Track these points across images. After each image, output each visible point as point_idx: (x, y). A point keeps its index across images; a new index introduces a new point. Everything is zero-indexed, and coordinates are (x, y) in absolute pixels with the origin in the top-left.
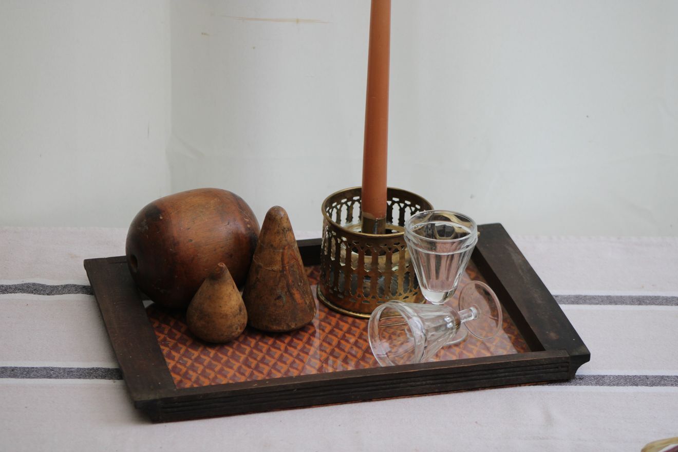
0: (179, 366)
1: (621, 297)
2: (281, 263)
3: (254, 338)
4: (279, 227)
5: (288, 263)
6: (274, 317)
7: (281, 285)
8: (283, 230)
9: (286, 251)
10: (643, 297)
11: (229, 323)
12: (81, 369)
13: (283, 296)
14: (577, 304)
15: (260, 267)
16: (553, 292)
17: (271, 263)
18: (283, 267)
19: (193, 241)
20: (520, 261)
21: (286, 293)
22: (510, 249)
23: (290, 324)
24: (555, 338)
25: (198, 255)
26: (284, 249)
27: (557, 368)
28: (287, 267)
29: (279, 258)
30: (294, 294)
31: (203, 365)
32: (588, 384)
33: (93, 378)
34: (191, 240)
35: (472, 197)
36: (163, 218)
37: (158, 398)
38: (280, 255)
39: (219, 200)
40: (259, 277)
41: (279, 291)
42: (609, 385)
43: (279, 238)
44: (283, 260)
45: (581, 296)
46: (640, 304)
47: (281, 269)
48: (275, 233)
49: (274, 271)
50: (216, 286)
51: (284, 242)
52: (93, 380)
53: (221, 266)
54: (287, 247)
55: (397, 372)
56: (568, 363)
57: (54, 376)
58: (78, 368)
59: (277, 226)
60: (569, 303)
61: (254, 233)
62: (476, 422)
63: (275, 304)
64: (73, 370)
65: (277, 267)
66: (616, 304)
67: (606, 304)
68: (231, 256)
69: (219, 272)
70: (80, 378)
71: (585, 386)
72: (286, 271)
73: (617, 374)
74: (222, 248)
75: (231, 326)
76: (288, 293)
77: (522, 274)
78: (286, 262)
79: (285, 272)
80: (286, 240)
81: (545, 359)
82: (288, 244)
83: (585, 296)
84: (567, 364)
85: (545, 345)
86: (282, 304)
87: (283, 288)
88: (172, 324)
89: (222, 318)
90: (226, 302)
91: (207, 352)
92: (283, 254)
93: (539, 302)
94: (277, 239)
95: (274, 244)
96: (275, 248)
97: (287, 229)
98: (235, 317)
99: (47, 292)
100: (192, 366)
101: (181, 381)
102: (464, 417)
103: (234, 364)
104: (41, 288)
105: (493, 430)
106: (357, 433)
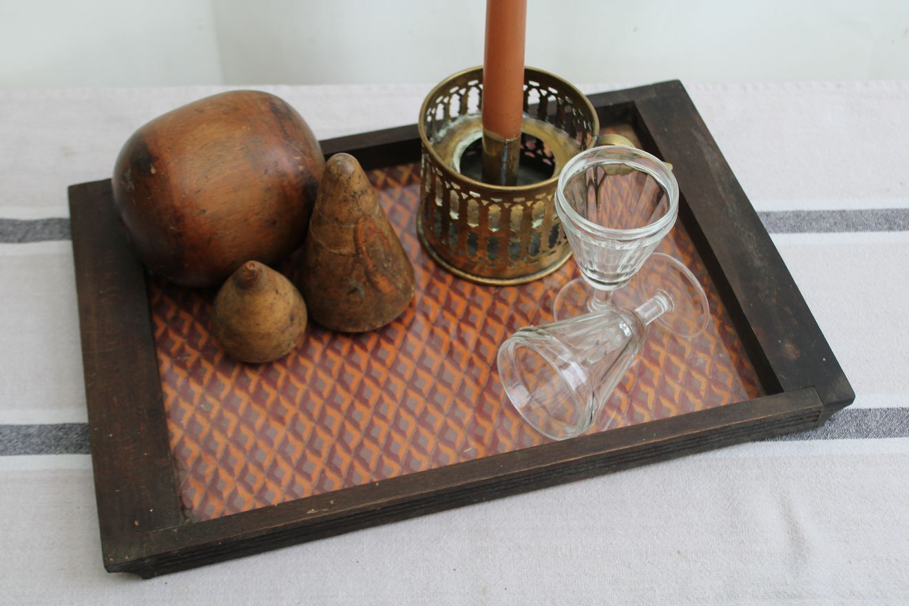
0: (199, 418)
1: (861, 212)
2: (353, 243)
4: (345, 192)
5: (366, 241)
6: (348, 317)
7: (355, 273)
8: (353, 196)
9: (360, 226)
10: (892, 211)
11: (274, 343)
12: (45, 426)
13: (359, 288)
14: (801, 231)
15: (320, 245)
17: (337, 243)
18: (358, 248)
19: (208, 213)
20: (717, 164)
21: (364, 283)
22: (700, 137)
23: (374, 323)
24: (794, 357)
25: (219, 232)
26: (357, 223)
27: (801, 419)
28: (364, 248)
29: (349, 237)
30: (378, 283)
31: (237, 415)
32: (843, 435)
33: (61, 453)
34: (204, 211)
35: (635, 30)
36: (157, 173)
38: (352, 233)
39: (249, 128)
40: (320, 259)
41: (353, 282)
42: (877, 435)
43: (348, 208)
44: (355, 239)
45: (803, 211)
46: (890, 229)
47: (354, 252)
48: (340, 202)
49: (344, 255)
50: (247, 298)
51: (356, 213)
52: (60, 456)
53: (252, 268)
54: (361, 220)
56: (819, 412)
58: (41, 426)
59: (343, 191)
60: (787, 231)
62: (679, 552)
63: (348, 301)
64: (31, 431)
65: (347, 250)
66: (857, 230)
68: (274, 223)
69: (249, 278)
70: (40, 452)
71: (840, 441)
72: (362, 253)
73: (885, 406)
74: (257, 214)
75: (279, 346)
76: (367, 284)
77: (724, 196)
78: (361, 241)
79: (361, 256)
80: (359, 210)
81: (786, 414)
82: (364, 214)
83: (809, 213)
84: (817, 414)
85: (781, 377)
86: (359, 300)
87: (359, 278)
88: (196, 309)
89: (262, 338)
90: (266, 317)
91: (245, 379)
92: (355, 231)
93: (758, 263)
94: (345, 210)
95: (340, 218)
96: (341, 223)
97: (360, 193)
98: (283, 332)
99: (19, 236)
100: (220, 417)
101: (199, 460)
102: (657, 535)
103: (287, 411)
104: (10, 229)
105: (708, 573)
106: (484, 590)
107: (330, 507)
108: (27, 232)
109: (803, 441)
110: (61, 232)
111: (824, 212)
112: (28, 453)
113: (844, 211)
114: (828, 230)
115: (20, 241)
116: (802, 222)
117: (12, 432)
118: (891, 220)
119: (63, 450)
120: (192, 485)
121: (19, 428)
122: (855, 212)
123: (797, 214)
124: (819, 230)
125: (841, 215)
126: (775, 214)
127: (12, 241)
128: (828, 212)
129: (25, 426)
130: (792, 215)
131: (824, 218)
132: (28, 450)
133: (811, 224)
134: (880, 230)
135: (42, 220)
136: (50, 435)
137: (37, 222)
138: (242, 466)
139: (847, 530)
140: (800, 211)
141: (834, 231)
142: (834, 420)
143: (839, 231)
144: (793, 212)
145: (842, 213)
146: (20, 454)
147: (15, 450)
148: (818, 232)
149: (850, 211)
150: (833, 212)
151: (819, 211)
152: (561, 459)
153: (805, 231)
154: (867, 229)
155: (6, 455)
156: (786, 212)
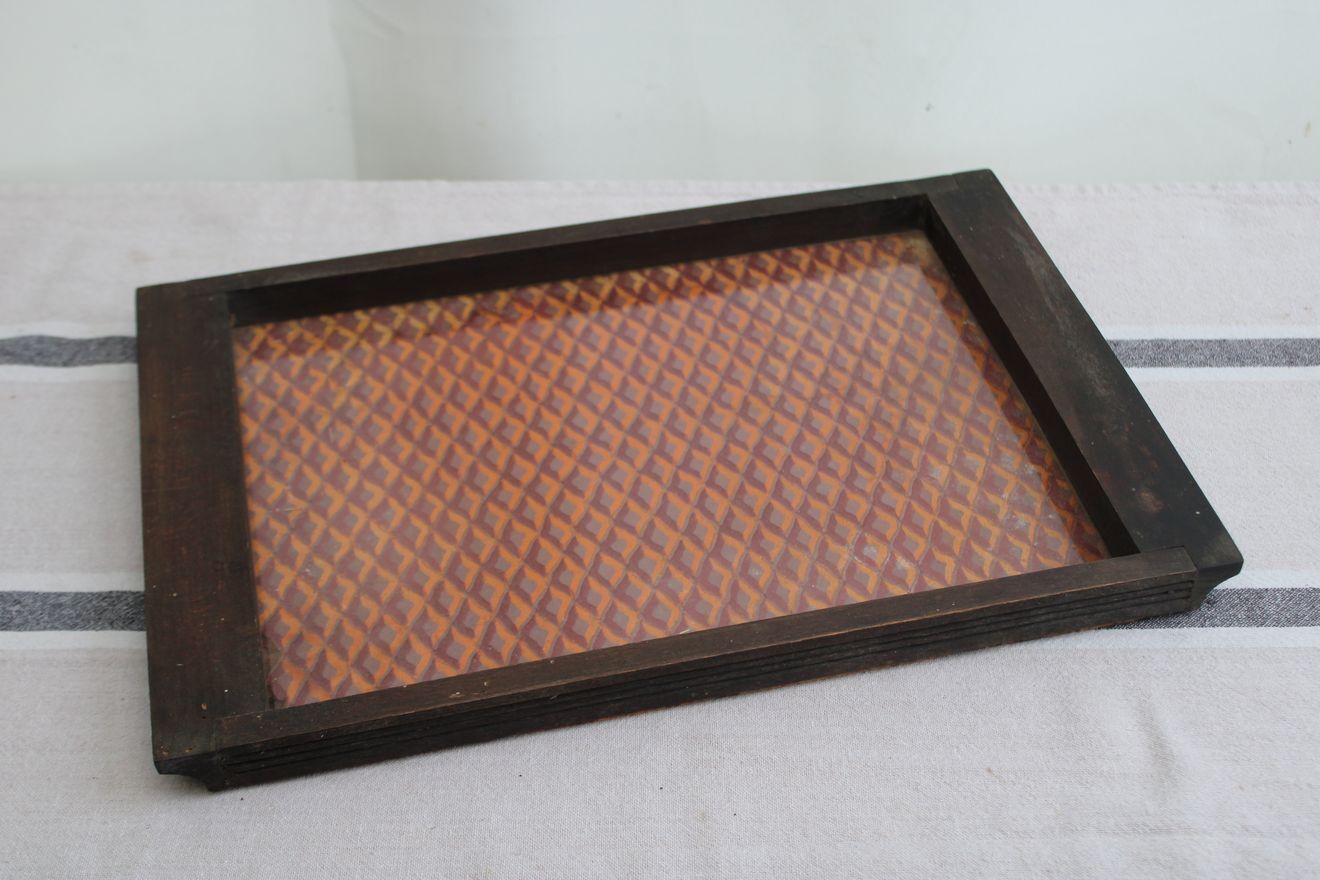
0: (302, 585)
1: (1249, 342)
10: (1294, 341)
12: (83, 594)
14: (1163, 365)
16: (1109, 332)
20: (1043, 271)
22: (1019, 238)
24: (1154, 509)
27: (1167, 593)
31: (357, 581)
32: (1228, 622)
33: (103, 628)
35: (928, 108)
37: (213, 749)
42: (1278, 623)
45: (1167, 341)
46: (1291, 363)
52: (101, 632)
55: (800, 640)
56: (1192, 582)
57: (17, 621)
58: (77, 594)
60: (1144, 364)
62: (989, 770)
64: (62, 600)
66: (1243, 364)
67: (1223, 365)
70: (73, 627)
73: (1288, 585)
77: (1052, 309)
81: (1143, 581)
83: (1175, 342)
84: (1190, 585)
85: (1137, 534)
93: (1102, 392)
99: (65, 358)
100: (333, 584)
101: (299, 639)
102: (957, 747)
103: (427, 578)
104: (54, 349)
105: (1031, 798)
106: (704, 816)
107: (484, 689)
108: (75, 354)
109: (1170, 629)
110: (123, 353)
111: (1196, 341)
112: (56, 629)
113: (1224, 341)
114: (1203, 364)
115: (65, 364)
116: (1165, 353)
117: (35, 601)
118: (1291, 353)
119: (106, 625)
120: (287, 671)
121: (46, 596)
122: (1240, 341)
123: (1158, 344)
124: (1189, 364)
125: (1220, 346)
126: (1127, 343)
127: (55, 365)
128: (1202, 341)
129: (55, 593)
130: (1150, 344)
131: (1197, 349)
132: (56, 625)
133: (1177, 356)
134: (1276, 365)
135: (98, 340)
136: (89, 606)
137: (90, 341)
138: (360, 647)
139: (1236, 746)
140: (1161, 340)
141: (1211, 366)
142: (1215, 602)
143: (1217, 365)
144: (1152, 341)
145: (1222, 343)
146: (45, 629)
147: (38, 624)
148: (1188, 365)
149: (1234, 341)
150: (1210, 341)
151: (1189, 341)
152: (817, 633)
153: (1170, 365)
154: (1258, 363)
155: (25, 630)
156: (1143, 341)
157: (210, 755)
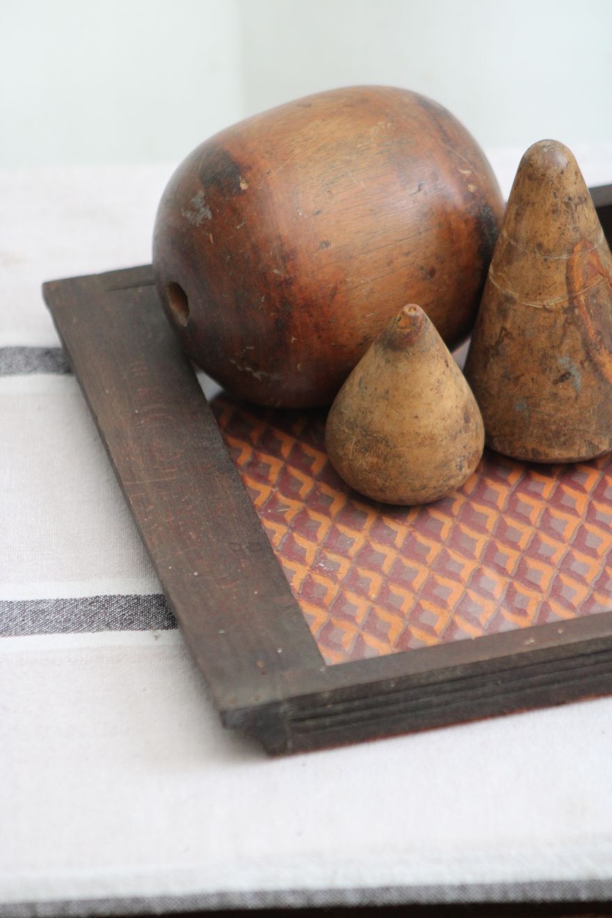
0: (318, 578)
2: (565, 287)
3: (504, 482)
4: (555, 197)
5: (584, 286)
6: (553, 428)
7: (568, 343)
8: (567, 205)
9: (577, 257)
11: (440, 456)
12: (65, 601)
13: (573, 372)
15: (509, 299)
17: (540, 290)
18: (572, 298)
19: (333, 246)
21: (582, 363)
23: (596, 442)
25: (348, 279)
26: (571, 252)
28: (582, 298)
29: (559, 277)
30: (603, 365)
31: (382, 573)
34: (327, 244)
36: (250, 188)
37: (280, 697)
38: (563, 268)
39: (389, 125)
40: (508, 325)
41: (563, 361)
43: (558, 224)
44: (569, 281)
47: (566, 305)
48: (547, 214)
49: (550, 311)
50: (403, 367)
51: (571, 235)
52: (100, 633)
53: (413, 313)
54: (578, 247)
58: (57, 601)
59: (552, 194)
61: (486, 205)
63: (555, 395)
64: (45, 606)
65: (556, 300)
68: (432, 272)
69: (408, 330)
70: (65, 630)
72: (579, 307)
74: (407, 254)
75: (445, 464)
76: (586, 364)
78: (577, 286)
79: (577, 311)
80: (576, 229)
82: (582, 238)
86: (573, 394)
87: (573, 353)
89: (421, 444)
90: (430, 404)
91: (385, 532)
92: (569, 267)
94: (553, 228)
95: (545, 243)
96: (548, 252)
97: (577, 200)
98: (454, 438)
100: (353, 576)
101: (328, 626)
107: (559, 636)
119: (102, 626)
121: (22, 605)
132: (44, 628)
136: (76, 611)
138: (401, 630)
147: (23, 629)
157: (277, 704)
